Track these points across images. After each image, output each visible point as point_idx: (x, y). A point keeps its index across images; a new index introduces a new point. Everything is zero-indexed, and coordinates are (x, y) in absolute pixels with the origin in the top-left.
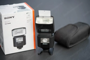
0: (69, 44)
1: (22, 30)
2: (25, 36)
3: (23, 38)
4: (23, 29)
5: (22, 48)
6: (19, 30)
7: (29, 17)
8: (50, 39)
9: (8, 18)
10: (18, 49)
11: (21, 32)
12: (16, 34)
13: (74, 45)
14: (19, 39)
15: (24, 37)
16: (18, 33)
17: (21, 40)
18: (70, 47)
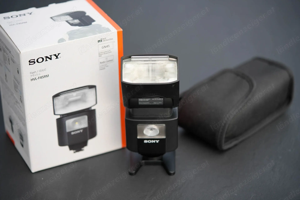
0: (223, 140)
1: (84, 95)
2: (94, 110)
3: (86, 117)
4: (87, 90)
5: (85, 148)
6: (74, 94)
7: (105, 53)
8: (166, 126)
9: (40, 60)
10: (72, 151)
11: (82, 100)
12: (67, 106)
13: (241, 139)
14: (75, 122)
15: (90, 113)
16: (71, 103)
17: (80, 124)
18: (225, 147)
